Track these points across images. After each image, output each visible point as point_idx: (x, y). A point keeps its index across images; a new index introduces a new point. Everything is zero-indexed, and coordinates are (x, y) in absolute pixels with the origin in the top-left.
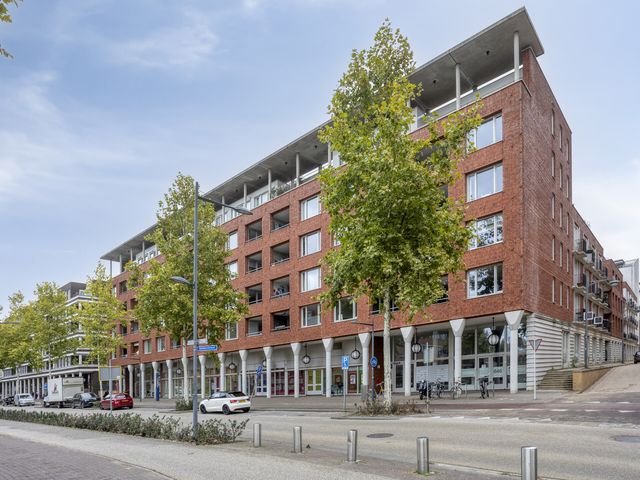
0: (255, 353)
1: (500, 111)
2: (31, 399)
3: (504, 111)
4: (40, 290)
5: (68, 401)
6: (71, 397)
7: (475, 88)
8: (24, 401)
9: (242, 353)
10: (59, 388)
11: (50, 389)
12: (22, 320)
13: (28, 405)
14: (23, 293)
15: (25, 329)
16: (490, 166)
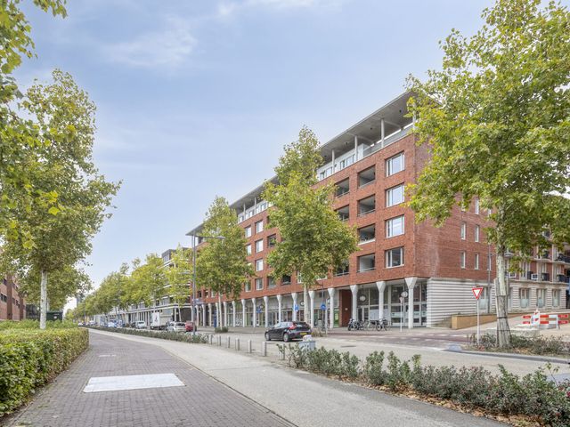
0: (272, 299)
1: (403, 151)
2: (145, 325)
3: (406, 151)
4: (148, 258)
5: (163, 326)
6: (164, 324)
7: (402, 128)
8: (140, 325)
9: (265, 298)
10: (158, 319)
11: (154, 319)
12: (138, 277)
13: (144, 328)
14: (141, 259)
15: (141, 282)
16: (399, 185)
